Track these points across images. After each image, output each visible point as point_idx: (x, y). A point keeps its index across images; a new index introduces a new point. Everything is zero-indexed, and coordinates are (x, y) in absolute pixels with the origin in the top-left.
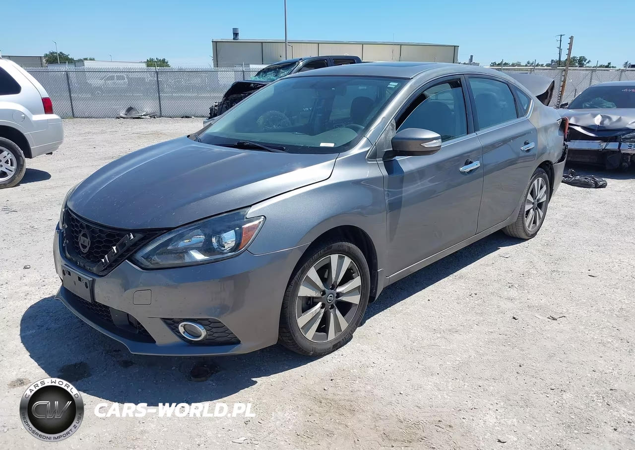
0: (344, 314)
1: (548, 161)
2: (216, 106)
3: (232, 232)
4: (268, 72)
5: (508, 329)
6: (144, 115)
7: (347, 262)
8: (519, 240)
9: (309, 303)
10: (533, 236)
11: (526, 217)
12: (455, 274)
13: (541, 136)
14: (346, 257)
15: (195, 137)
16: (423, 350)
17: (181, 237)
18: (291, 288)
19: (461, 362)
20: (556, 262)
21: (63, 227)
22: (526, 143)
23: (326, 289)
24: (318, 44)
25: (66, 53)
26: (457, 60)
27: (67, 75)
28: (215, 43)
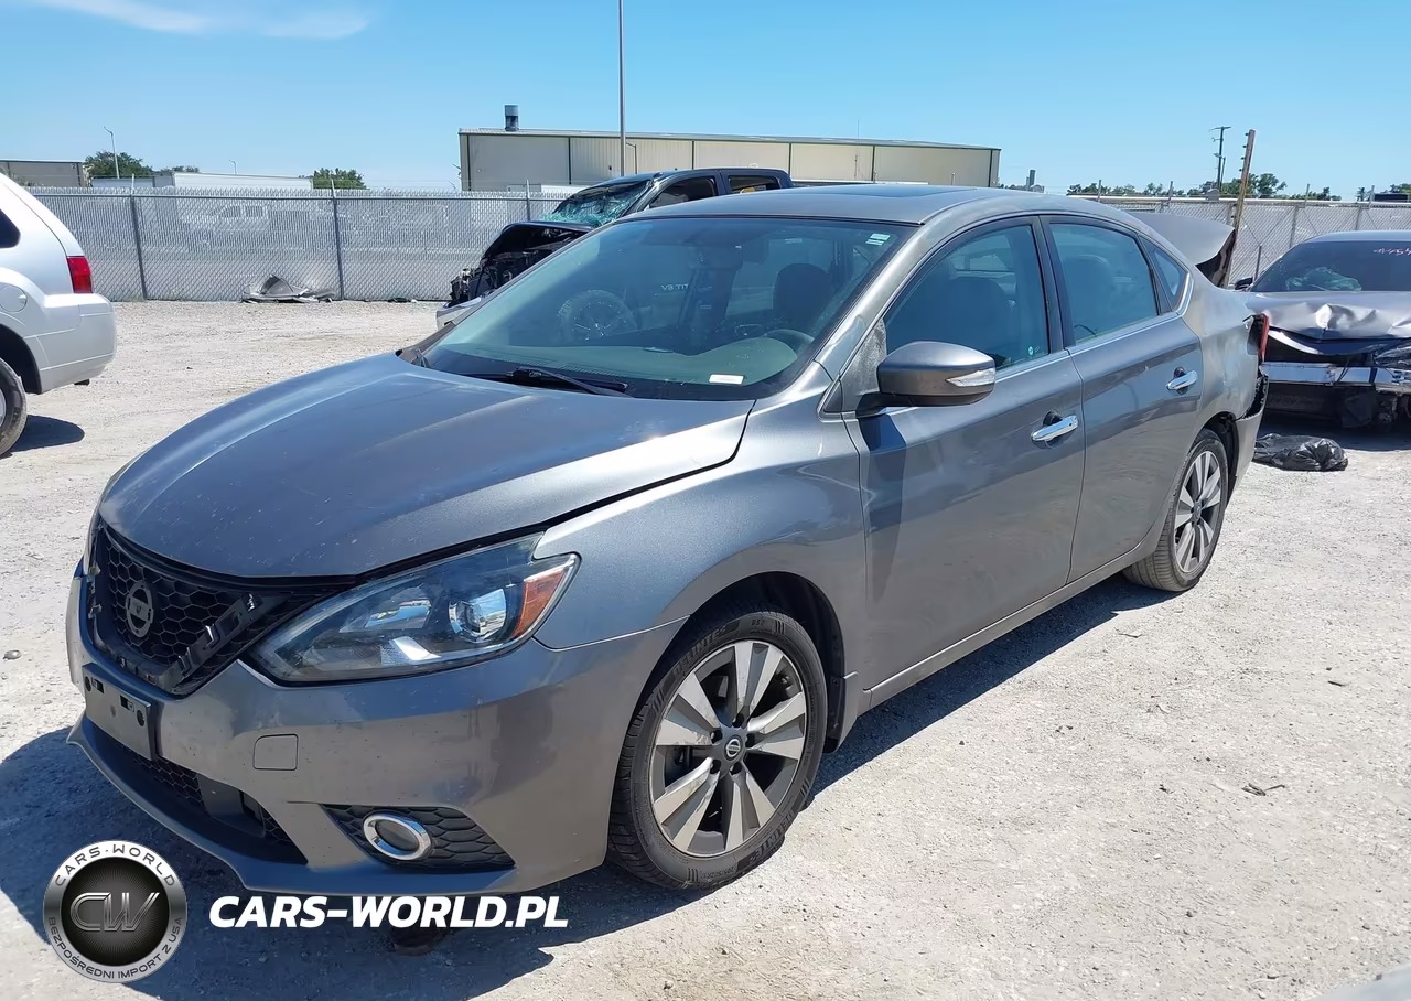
0: (764, 786)
1: (1225, 414)
2: (465, 278)
3: (498, 594)
4: (583, 203)
5: (1152, 816)
6: (304, 295)
7: (774, 658)
8: (1161, 594)
9: (683, 761)
10: (1192, 584)
11: (1177, 542)
12: (1019, 676)
13: (1210, 356)
14: (771, 646)
15: (415, 356)
16: (953, 872)
17: (373, 605)
18: (640, 728)
19: (1047, 903)
20: (1249, 647)
21: (92, 571)
22: (1178, 374)
23: (723, 726)
24: (693, 141)
25: (134, 155)
26: (997, 179)
27: (133, 204)
28: (467, 138)
